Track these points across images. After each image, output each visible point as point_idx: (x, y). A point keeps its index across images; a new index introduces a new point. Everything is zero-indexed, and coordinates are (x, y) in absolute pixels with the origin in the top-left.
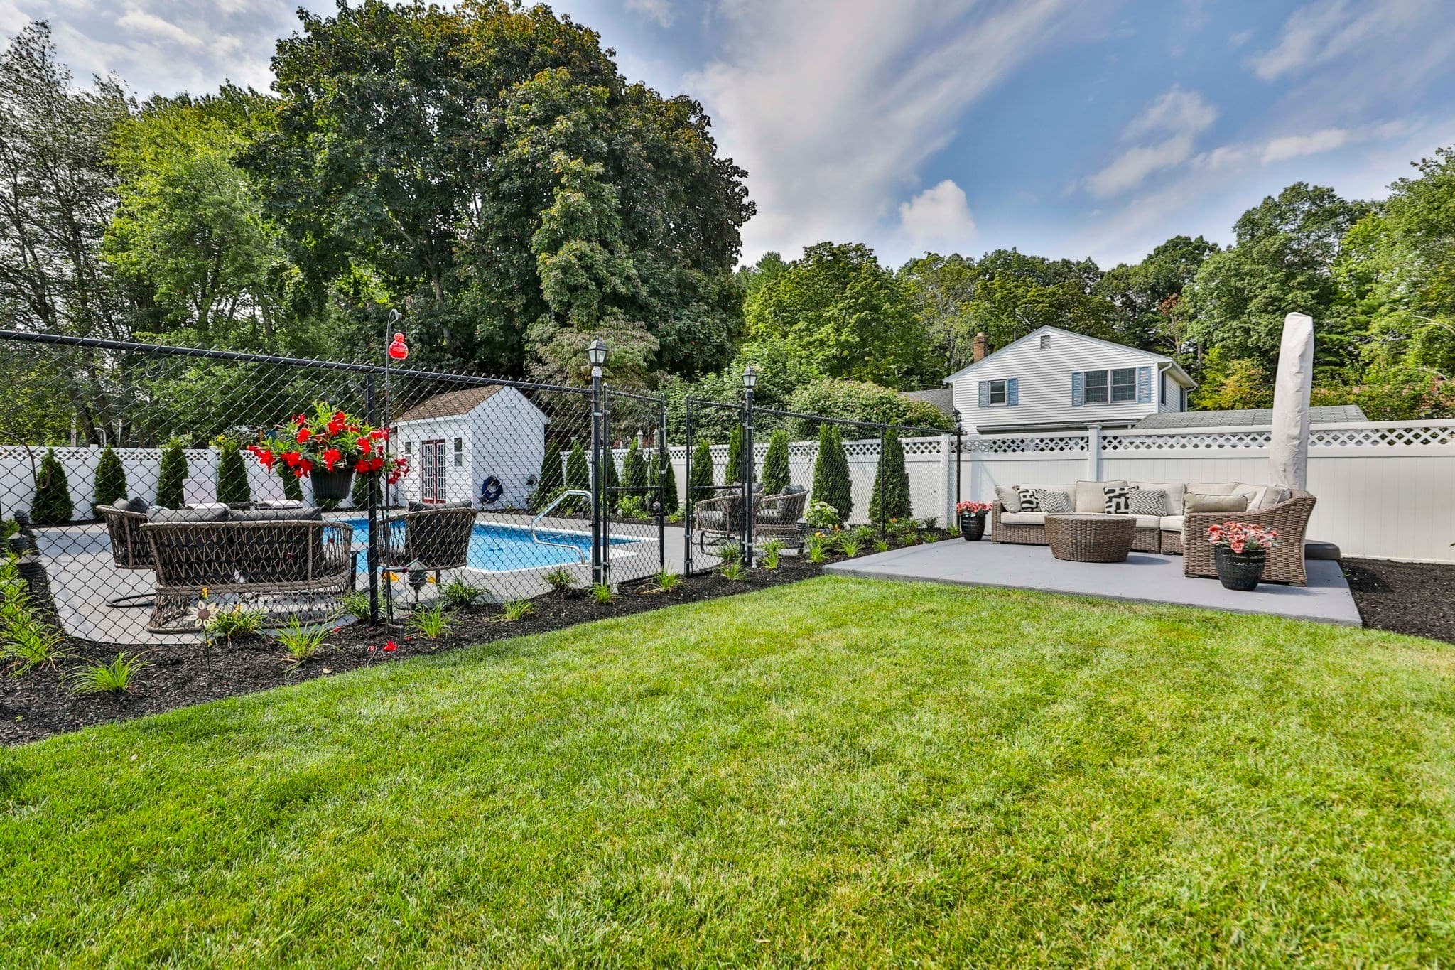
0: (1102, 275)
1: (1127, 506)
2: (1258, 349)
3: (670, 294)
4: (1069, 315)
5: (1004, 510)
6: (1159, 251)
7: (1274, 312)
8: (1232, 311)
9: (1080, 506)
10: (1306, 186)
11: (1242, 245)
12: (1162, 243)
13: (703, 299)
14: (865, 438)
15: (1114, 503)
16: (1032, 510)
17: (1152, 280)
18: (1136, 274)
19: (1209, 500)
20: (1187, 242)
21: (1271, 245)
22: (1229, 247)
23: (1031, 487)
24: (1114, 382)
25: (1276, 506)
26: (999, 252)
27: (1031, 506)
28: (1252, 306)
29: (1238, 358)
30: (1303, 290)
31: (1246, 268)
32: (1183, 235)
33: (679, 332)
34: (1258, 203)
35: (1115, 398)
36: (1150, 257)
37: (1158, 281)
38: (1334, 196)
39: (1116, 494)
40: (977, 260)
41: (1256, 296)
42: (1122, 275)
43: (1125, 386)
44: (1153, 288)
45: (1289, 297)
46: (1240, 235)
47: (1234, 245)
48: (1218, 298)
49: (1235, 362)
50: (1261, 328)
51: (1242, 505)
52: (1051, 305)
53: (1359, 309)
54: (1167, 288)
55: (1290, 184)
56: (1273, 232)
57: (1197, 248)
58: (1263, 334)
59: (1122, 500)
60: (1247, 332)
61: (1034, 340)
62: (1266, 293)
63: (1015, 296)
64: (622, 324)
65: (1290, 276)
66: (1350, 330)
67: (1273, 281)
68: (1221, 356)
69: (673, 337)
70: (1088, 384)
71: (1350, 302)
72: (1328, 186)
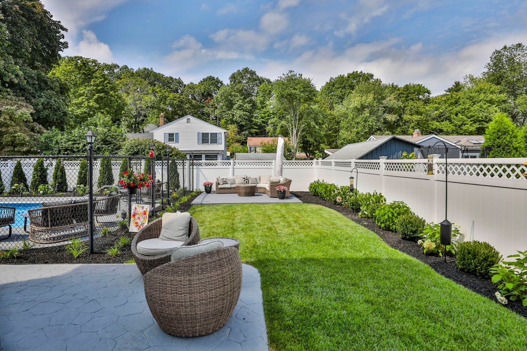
0: (185, 86)
1: (248, 182)
2: (236, 122)
3: (34, 84)
4: (186, 107)
5: (219, 184)
6: (205, 80)
7: (241, 110)
8: (228, 107)
9: (237, 182)
10: (249, 69)
11: (232, 85)
12: (206, 77)
13: (52, 89)
14: (158, 160)
15: (245, 181)
16: (226, 184)
17: (202, 91)
18: (197, 88)
19: (274, 181)
20: (213, 79)
21: (239, 86)
22: (227, 84)
23: (224, 177)
24: (211, 137)
25: (285, 182)
26: (145, 69)
27: (225, 183)
28: (235, 107)
29: (231, 124)
30: (249, 104)
31: (233, 93)
32: (212, 76)
33: (42, 104)
34: (236, 71)
35: (211, 143)
36: (201, 82)
37: (205, 92)
38: (256, 74)
39: (246, 179)
40: (135, 70)
41: (236, 104)
42: (192, 87)
43: (214, 138)
44: (203, 94)
45: (245, 105)
46: (231, 81)
47: (229, 84)
48: (225, 102)
49: (230, 125)
50: (237, 115)
51: (279, 182)
52: (179, 102)
53: (262, 112)
54: (207, 95)
55: (245, 67)
56: (240, 82)
57: (217, 81)
58: (238, 117)
59: (247, 180)
60: (233, 115)
61: (184, 120)
62: (239, 103)
63: (165, 96)
64: (14, 98)
65: (245, 98)
66: (260, 119)
67: (240, 99)
68: (225, 123)
69: (40, 107)
70: (203, 137)
71: (259, 109)
72: (254, 70)
